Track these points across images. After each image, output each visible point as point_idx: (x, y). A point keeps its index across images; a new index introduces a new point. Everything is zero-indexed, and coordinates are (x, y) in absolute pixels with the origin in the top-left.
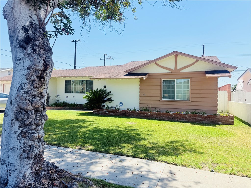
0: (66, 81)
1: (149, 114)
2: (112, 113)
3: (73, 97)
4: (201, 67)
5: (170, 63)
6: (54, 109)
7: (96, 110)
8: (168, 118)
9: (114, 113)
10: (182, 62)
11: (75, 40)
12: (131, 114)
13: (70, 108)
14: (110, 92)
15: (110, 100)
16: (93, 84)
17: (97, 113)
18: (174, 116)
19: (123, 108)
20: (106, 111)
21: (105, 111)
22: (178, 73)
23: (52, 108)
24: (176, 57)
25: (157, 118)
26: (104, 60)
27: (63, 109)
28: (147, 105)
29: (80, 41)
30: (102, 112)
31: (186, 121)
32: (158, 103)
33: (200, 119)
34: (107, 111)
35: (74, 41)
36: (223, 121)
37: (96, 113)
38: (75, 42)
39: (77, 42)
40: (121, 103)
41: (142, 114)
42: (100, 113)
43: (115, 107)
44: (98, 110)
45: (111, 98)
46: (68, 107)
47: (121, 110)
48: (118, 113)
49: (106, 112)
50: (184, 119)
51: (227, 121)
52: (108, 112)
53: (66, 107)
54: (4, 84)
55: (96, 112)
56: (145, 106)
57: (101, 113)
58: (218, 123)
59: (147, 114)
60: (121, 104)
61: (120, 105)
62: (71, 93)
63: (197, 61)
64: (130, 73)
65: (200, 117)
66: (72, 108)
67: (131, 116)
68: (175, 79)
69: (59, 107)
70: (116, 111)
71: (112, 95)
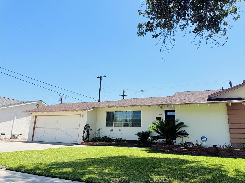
0: (108, 113)
2: (194, 151)
3: (120, 130)
6: (97, 145)
7: (167, 147)
9: (197, 151)
11: (101, 76)
12: (228, 153)
13: (116, 144)
14: (182, 123)
15: (186, 134)
16: (141, 115)
17: (170, 151)
19: (206, 145)
20: (183, 148)
21: (181, 148)
23: (95, 143)
26: (123, 96)
27: (109, 145)
29: (105, 77)
30: (176, 149)
34: (185, 148)
35: (99, 77)
37: (168, 151)
38: (100, 79)
39: (102, 78)
42: (174, 151)
43: (192, 144)
44: (171, 147)
45: (185, 131)
46: (115, 143)
47: (208, 147)
48: (202, 151)
49: (184, 150)
52: (186, 150)
53: (113, 143)
54: (36, 116)
55: (167, 149)
57: (176, 151)
60: (204, 139)
61: (203, 141)
62: (113, 126)
64: (211, 98)
66: (120, 145)
69: (103, 143)
70: (200, 149)
71: (186, 126)
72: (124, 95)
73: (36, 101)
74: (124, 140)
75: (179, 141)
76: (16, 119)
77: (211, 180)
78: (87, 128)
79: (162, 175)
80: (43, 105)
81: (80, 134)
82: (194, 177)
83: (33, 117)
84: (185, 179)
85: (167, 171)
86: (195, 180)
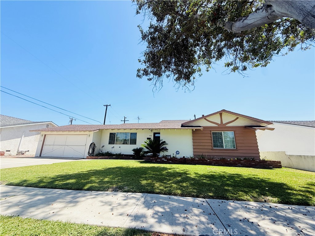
0: (111, 134)
1: (209, 161)
2: (171, 161)
3: (120, 147)
4: (241, 123)
5: (217, 119)
6: (100, 159)
7: (154, 159)
8: (226, 164)
9: (173, 161)
10: (226, 119)
12: (192, 161)
13: (116, 158)
14: (165, 142)
15: (166, 150)
16: (136, 136)
18: (231, 162)
19: (179, 156)
21: (163, 159)
22: (223, 127)
24: (221, 114)
25: (216, 165)
27: (110, 159)
28: (202, 153)
29: (110, 105)
31: (242, 166)
32: (211, 151)
33: (254, 163)
34: (165, 159)
35: (105, 105)
36: (273, 165)
38: (106, 107)
39: (108, 106)
40: (177, 151)
41: (202, 161)
42: (158, 161)
43: (170, 156)
44: (156, 159)
45: (166, 147)
47: (180, 158)
48: (176, 160)
50: (240, 164)
51: (276, 165)
52: (166, 160)
53: (113, 157)
54: (45, 135)
55: (154, 160)
56: (201, 154)
57: (159, 161)
58: (269, 167)
59: (207, 160)
60: (178, 153)
61: (177, 154)
62: (114, 144)
63: (237, 118)
65: (253, 162)
66: (119, 158)
67: (191, 163)
68: (222, 132)
69: (106, 157)
71: (167, 144)
72: (125, 121)
73: (47, 122)
74: (123, 155)
75: (161, 154)
76: (24, 137)
77: (181, 181)
78: (93, 146)
79: (149, 180)
80: (53, 126)
81: (86, 150)
82: (170, 180)
83: (42, 136)
84: (164, 181)
85: (152, 177)
86: (171, 181)
